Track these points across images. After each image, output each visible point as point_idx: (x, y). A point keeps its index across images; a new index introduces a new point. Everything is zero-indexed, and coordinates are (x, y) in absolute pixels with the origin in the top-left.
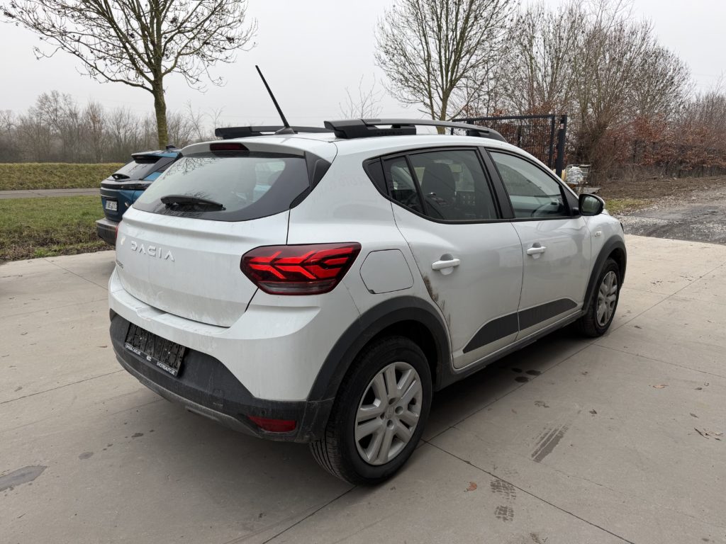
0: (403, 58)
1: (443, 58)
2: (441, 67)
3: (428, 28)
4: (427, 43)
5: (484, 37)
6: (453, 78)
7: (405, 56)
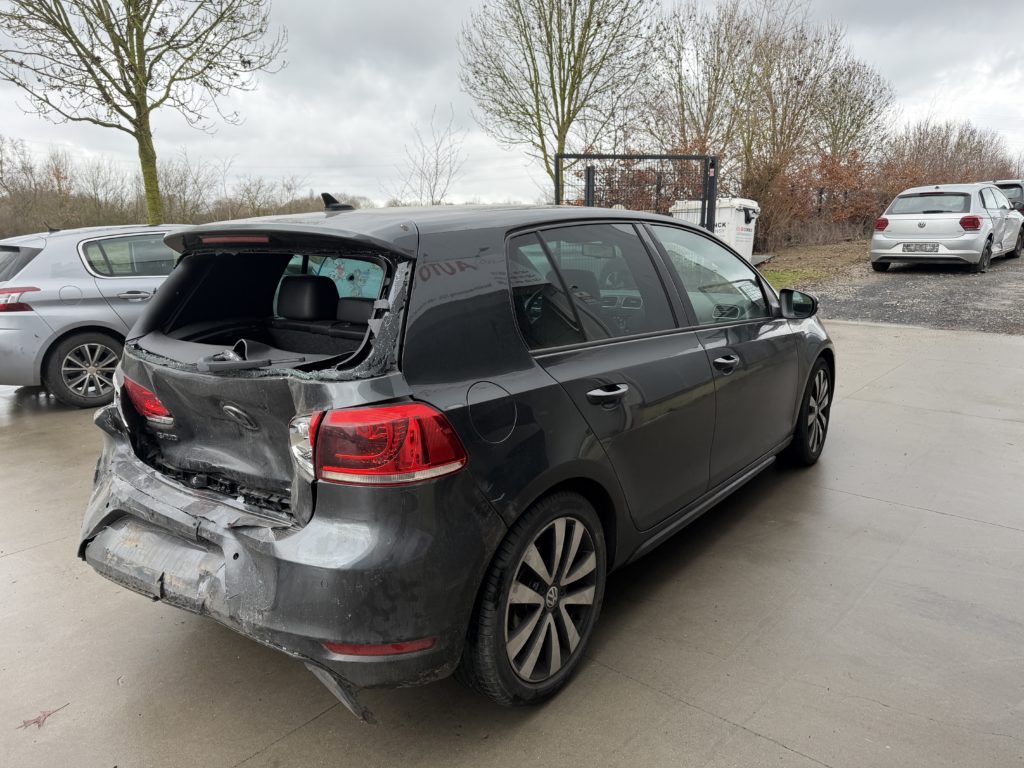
0: (499, 80)
1: (557, 80)
2: (554, 91)
3: (533, 39)
4: (533, 59)
5: (612, 50)
6: (572, 108)
7: (503, 77)
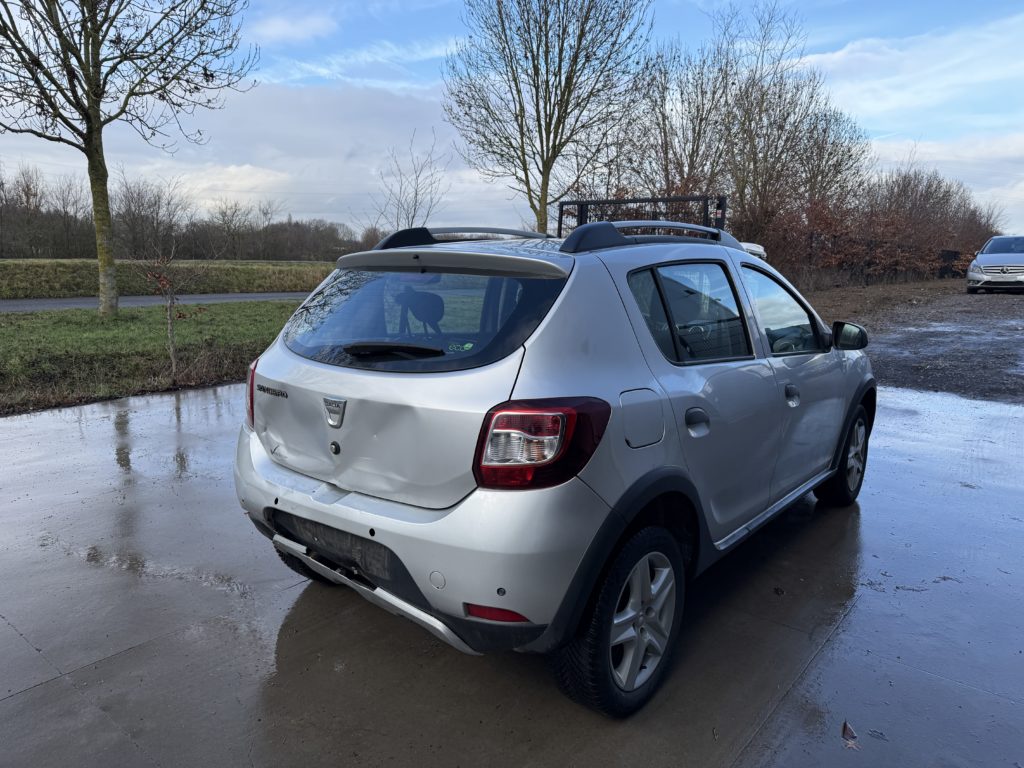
0: (483, 111)
1: (542, 114)
2: (540, 125)
3: (519, 71)
4: (519, 92)
5: (599, 86)
6: (557, 143)
7: (487, 109)
